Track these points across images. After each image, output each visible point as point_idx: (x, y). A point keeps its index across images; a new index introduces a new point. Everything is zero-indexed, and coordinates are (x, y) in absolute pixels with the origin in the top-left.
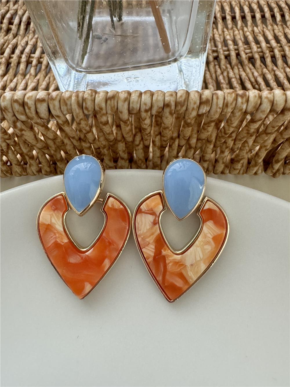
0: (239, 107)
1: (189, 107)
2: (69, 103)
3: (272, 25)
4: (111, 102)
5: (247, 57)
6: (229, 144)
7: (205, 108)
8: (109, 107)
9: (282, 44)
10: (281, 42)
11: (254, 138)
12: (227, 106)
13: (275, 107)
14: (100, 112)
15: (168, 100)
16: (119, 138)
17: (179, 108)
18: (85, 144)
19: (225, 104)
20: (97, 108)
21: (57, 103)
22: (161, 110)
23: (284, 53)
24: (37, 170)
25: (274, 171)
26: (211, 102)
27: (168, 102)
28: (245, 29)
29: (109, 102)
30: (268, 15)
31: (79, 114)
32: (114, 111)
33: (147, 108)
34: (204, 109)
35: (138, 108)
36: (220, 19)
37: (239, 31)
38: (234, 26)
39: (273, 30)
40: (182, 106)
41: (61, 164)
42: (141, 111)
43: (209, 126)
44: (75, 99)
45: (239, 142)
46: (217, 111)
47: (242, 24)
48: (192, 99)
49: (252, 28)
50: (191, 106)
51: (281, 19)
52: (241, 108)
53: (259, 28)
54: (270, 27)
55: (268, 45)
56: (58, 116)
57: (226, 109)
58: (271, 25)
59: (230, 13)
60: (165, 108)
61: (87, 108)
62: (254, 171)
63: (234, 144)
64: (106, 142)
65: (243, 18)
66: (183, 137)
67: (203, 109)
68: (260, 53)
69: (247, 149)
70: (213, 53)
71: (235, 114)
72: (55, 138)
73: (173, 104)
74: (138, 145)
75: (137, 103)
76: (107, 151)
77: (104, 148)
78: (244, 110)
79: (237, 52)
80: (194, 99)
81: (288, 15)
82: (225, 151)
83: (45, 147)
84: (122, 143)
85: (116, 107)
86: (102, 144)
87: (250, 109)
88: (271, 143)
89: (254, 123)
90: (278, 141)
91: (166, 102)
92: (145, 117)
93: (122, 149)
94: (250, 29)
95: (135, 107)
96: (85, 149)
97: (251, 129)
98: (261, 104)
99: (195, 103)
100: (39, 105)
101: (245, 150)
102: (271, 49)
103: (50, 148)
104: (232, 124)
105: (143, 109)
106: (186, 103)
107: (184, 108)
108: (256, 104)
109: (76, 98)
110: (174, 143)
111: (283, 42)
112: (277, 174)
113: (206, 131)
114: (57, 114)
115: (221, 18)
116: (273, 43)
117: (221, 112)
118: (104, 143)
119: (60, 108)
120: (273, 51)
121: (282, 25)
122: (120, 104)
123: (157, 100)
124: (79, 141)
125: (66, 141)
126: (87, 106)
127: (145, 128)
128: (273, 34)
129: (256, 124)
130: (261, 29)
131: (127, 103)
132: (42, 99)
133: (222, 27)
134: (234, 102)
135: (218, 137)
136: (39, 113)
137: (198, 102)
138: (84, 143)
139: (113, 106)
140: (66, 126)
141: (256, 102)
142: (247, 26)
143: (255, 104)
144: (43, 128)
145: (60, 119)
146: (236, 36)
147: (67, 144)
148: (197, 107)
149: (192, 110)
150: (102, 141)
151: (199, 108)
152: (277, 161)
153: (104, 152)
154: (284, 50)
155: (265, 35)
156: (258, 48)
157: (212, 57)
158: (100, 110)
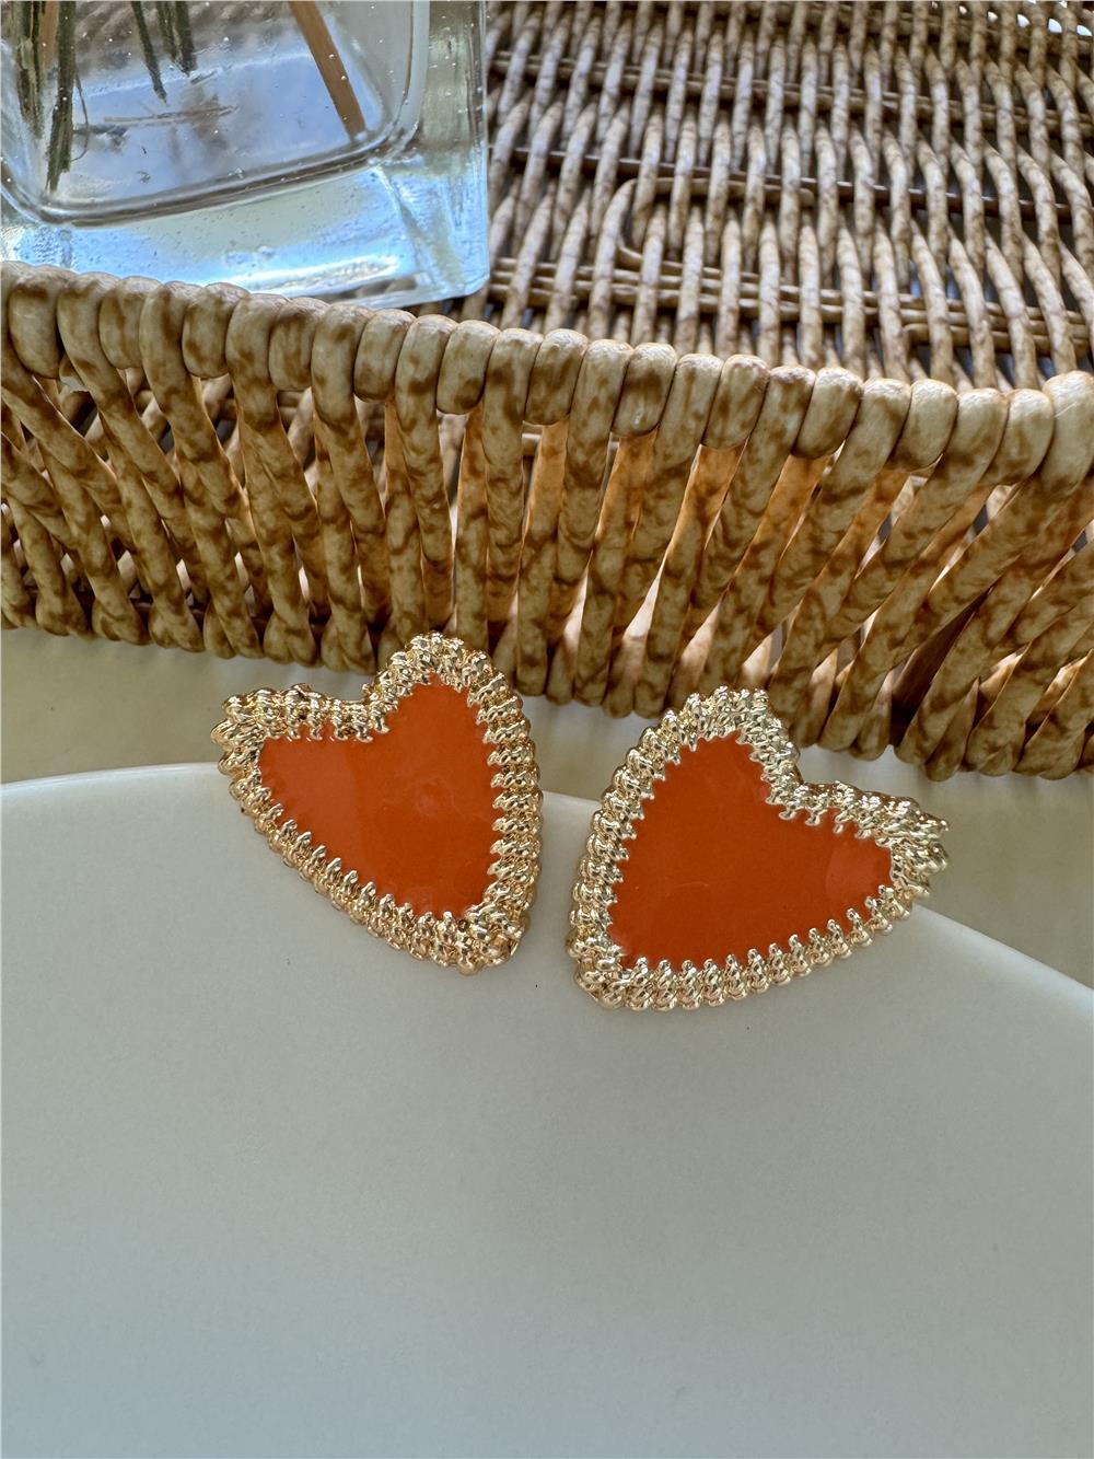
0: (770, 421)
1: (579, 395)
2: (130, 317)
3: (1019, 244)
4: (287, 335)
5: (906, 336)
6: (748, 597)
7: (641, 410)
8: (276, 352)
9: (1044, 308)
10: (1042, 302)
11: (843, 581)
12: (724, 409)
13: (909, 442)
14: (243, 368)
15: (504, 355)
16: (327, 509)
17: (540, 393)
18: (199, 515)
19: (717, 404)
20: (232, 352)
21: (85, 310)
22: (473, 394)
23: (1049, 339)
24: (14, 603)
25: (928, 745)
26: (665, 388)
27: (501, 364)
28: (919, 241)
29: (279, 332)
30: (1009, 204)
31: (164, 365)
32: (297, 373)
33: (421, 376)
34: (636, 412)
35: (387, 374)
36: (832, 197)
37: (893, 244)
38: (879, 227)
39: (1022, 261)
40: (554, 387)
41: (103, 589)
42: (398, 388)
43: (660, 497)
44: (155, 304)
45: (786, 594)
46: (683, 428)
47: (908, 223)
48: (595, 368)
49: (945, 241)
50: (588, 391)
51: (1056, 226)
52: (778, 427)
53: (970, 244)
54: (1009, 248)
55: (991, 306)
56: (86, 365)
57: (721, 420)
58: (1015, 243)
59: (871, 182)
60: (488, 386)
61: (194, 347)
62: (850, 736)
63: (770, 600)
64: (277, 517)
65: (918, 206)
66: (567, 534)
67: (633, 411)
68: (953, 328)
69: (817, 632)
70: (784, 302)
71: (757, 450)
72: (84, 467)
73: (520, 376)
74: (398, 552)
75: (386, 350)
76: (283, 557)
77: (270, 543)
78: (789, 439)
79: (870, 311)
80: (600, 369)
81: (1083, 216)
82: (731, 625)
83: (46, 504)
84: (340, 530)
85: (303, 359)
86: (262, 524)
87: (811, 436)
88: (911, 618)
89: (834, 505)
90: (937, 610)
91: (494, 365)
92: (411, 416)
93: (339, 558)
94: (935, 244)
95: (375, 364)
96: (199, 537)
97: (823, 531)
98: (855, 424)
99: (603, 382)
100: (18, 311)
101: (812, 633)
102: (1001, 322)
103: (66, 514)
104: (746, 496)
105: (403, 381)
106: (571, 378)
107: (562, 398)
108: (837, 421)
109: (161, 302)
110: (536, 558)
111: (1048, 303)
112: (941, 764)
113: (653, 518)
114: (82, 356)
115: (834, 191)
116: (1013, 299)
117: (701, 432)
118: (270, 520)
119: (98, 332)
120: (1006, 329)
121: (1056, 248)
122: (320, 348)
123: (460, 351)
124: (176, 500)
125: (128, 490)
126: (198, 339)
127: (414, 466)
128: (1019, 275)
129: (839, 507)
130: (976, 252)
131: (346, 345)
132: (36, 286)
133: (834, 224)
134: (755, 402)
135: (706, 562)
136: (17, 341)
137: (615, 383)
138: (196, 510)
139: (292, 350)
140: (117, 415)
141: (837, 410)
142: (925, 232)
143: (833, 419)
144: (36, 414)
145: (91, 380)
146: (878, 257)
147: (130, 504)
148: (610, 398)
149: (590, 410)
150: (264, 512)
151: (617, 402)
152: (940, 705)
153: (270, 560)
154: (1049, 329)
155: (989, 271)
156: (951, 309)
157: (776, 312)
158: (244, 362)
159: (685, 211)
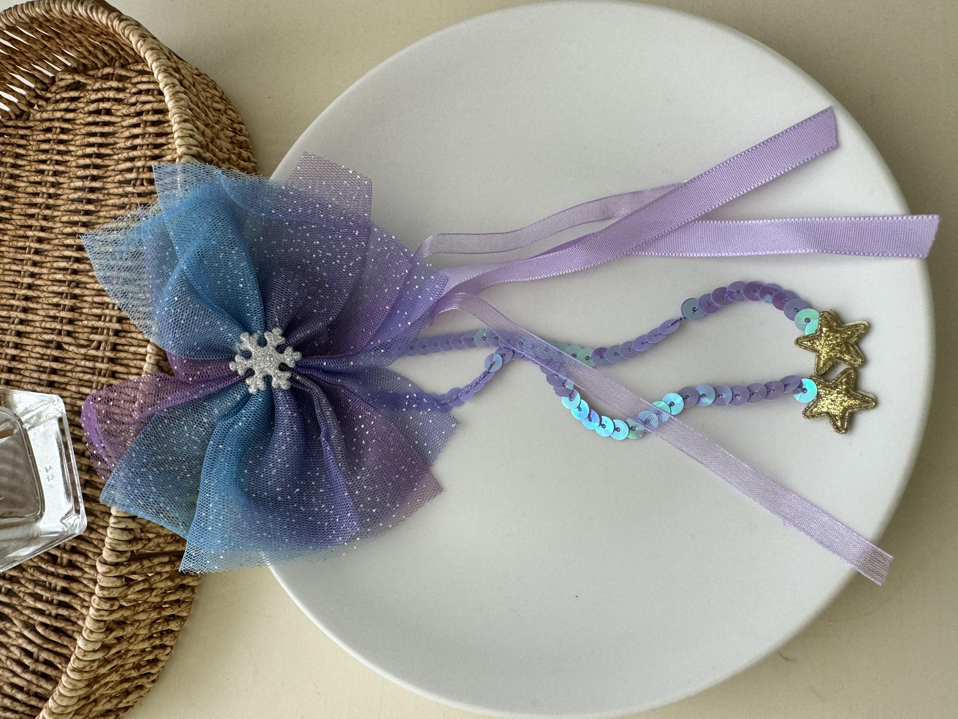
159: (77, 327)
